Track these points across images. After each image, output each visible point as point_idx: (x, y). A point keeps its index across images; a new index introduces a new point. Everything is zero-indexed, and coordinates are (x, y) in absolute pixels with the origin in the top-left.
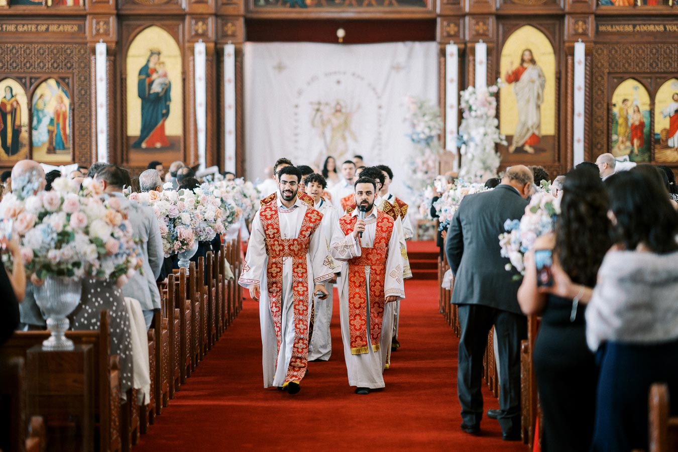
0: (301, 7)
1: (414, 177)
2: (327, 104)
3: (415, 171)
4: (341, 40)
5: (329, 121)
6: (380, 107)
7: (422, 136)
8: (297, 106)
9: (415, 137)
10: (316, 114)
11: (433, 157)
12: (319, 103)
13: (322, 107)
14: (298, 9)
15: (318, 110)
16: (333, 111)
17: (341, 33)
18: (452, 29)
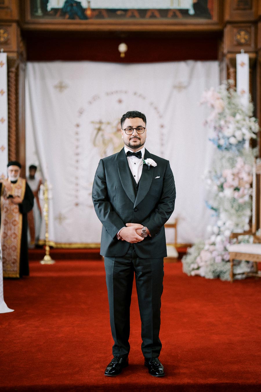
0: (80, 19)
1: (221, 194)
2: (109, 123)
3: (221, 188)
4: (123, 55)
5: (111, 140)
6: (162, 126)
7: (233, 141)
8: (78, 126)
9: (222, 142)
10: (98, 133)
11: (247, 168)
12: (101, 123)
13: (103, 127)
14: (77, 21)
15: (99, 129)
16: (115, 130)
17: (123, 48)
18: (243, 37)
